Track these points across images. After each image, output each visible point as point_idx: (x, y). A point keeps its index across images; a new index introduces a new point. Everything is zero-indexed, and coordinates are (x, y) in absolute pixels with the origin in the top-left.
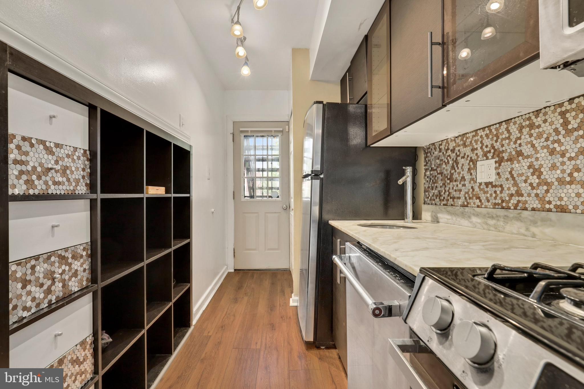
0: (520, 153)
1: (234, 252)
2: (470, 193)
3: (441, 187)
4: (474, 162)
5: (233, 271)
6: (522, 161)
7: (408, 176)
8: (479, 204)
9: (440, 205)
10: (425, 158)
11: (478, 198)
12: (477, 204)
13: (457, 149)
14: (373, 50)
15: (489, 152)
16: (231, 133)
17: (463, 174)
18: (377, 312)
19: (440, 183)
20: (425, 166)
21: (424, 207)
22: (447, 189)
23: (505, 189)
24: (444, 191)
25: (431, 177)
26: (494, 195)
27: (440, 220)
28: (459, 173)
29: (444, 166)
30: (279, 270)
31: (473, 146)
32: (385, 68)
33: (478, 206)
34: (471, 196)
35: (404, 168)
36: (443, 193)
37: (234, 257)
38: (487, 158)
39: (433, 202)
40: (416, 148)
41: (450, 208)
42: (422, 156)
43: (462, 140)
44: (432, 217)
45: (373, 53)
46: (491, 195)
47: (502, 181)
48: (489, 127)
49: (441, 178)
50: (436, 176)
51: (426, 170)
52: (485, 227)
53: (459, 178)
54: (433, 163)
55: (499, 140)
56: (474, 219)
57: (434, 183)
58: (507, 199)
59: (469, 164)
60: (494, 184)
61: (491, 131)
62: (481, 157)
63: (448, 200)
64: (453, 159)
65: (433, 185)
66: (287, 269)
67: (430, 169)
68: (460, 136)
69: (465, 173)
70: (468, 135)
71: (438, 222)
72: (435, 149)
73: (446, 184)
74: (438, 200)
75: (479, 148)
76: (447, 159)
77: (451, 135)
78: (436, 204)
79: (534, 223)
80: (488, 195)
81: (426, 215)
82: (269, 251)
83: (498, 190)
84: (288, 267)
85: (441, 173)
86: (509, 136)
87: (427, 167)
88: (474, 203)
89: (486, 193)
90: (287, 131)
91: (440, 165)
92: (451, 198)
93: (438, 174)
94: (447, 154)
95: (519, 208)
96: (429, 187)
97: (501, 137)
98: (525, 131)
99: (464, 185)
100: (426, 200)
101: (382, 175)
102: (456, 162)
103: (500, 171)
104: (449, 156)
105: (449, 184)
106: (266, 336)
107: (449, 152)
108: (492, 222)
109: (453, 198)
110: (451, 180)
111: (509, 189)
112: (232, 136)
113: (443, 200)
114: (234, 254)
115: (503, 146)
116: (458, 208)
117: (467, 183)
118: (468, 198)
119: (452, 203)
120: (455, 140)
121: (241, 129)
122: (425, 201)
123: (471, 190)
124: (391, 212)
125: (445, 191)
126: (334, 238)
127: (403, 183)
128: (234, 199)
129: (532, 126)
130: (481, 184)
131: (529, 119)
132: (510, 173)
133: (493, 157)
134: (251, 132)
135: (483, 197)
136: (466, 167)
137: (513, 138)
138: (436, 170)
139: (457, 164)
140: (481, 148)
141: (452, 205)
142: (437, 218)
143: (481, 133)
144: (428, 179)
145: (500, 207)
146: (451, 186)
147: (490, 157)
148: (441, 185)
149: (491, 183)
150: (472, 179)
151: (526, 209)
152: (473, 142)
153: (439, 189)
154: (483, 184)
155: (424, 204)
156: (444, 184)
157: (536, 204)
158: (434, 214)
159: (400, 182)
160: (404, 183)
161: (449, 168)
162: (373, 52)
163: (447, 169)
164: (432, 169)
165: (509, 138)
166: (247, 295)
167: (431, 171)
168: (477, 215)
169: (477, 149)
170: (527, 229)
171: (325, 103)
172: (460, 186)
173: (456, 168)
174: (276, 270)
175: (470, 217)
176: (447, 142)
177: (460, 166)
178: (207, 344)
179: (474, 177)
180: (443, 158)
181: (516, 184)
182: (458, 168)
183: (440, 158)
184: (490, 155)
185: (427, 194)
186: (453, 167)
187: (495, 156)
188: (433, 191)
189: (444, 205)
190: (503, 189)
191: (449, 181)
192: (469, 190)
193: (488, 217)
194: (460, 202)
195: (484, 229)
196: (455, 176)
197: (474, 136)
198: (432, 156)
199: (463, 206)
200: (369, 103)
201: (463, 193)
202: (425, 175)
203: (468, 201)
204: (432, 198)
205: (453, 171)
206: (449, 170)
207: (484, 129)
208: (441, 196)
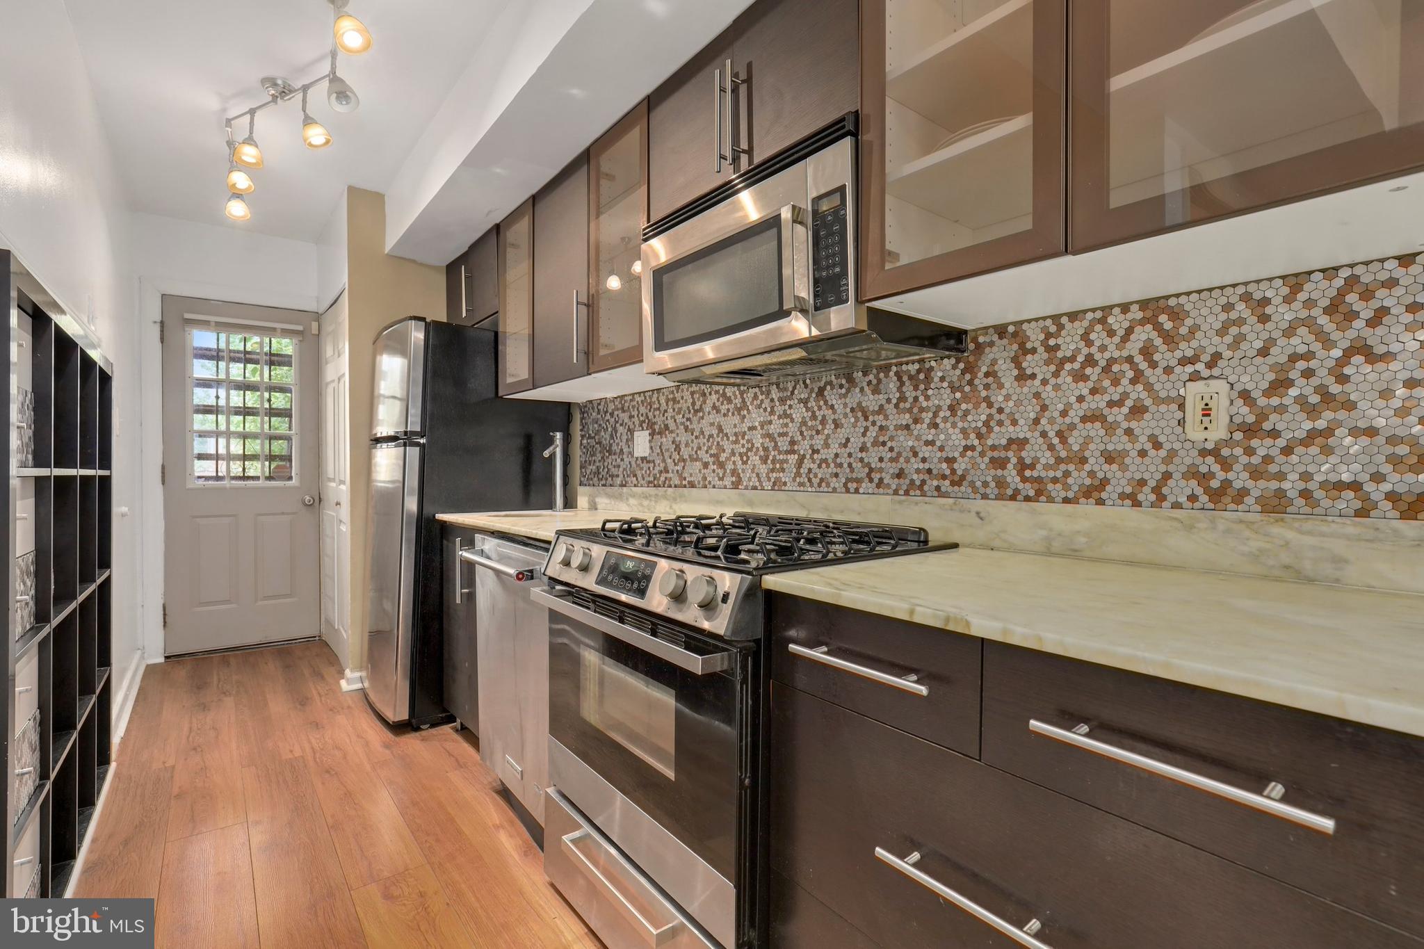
0: (667, 427)
1: (165, 615)
2: (628, 469)
3: (600, 461)
4: (631, 431)
5: (162, 660)
6: (668, 435)
7: (558, 446)
8: (636, 483)
9: (599, 486)
10: (582, 419)
11: (635, 476)
12: (634, 483)
13: (616, 413)
14: (508, 251)
15: (644, 422)
16: (155, 322)
17: (621, 446)
18: (521, 576)
19: (599, 456)
20: (581, 430)
21: (581, 490)
22: (606, 464)
23: (657, 465)
24: (602, 467)
25: (589, 447)
26: (648, 472)
27: (599, 506)
28: (618, 444)
29: (603, 433)
30: (293, 642)
31: (631, 413)
32: (525, 266)
33: (635, 486)
34: (629, 472)
35: (551, 434)
36: (601, 470)
37: (165, 626)
38: (643, 430)
39: (591, 482)
40: (569, 404)
41: (608, 489)
42: (577, 417)
43: (621, 402)
44: (589, 503)
45: (508, 256)
46: (646, 471)
47: (654, 457)
48: (644, 392)
49: (599, 449)
50: (594, 446)
51: (583, 437)
52: (641, 509)
53: (618, 451)
54: (591, 428)
55: (652, 410)
56: (632, 501)
57: (592, 456)
58: (658, 475)
59: (627, 434)
60: (648, 459)
61: (645, 397)
62: (637, 426)
63: (606, 479)
64: (612, 426)
65: (590, 459)
66: (315, 637)
67: (587, 436)
68: (619, 397)
69: (623, 444)
70: (626, 398)
71: (596, 509)
72: (593, 408)
73: (605, 458)
74: (596, 479)
75: (636, 416)
76: (606, 424)
77: (610, 395)
78: (594, 485)
79: (675, 499)
80: (644, 472)
81: (582, 501)
82: (266, 602)
83: (652, 465)
84: (316, 633)
85: (599, 443)
86: (659, 408)
87: (583, 433)
88: (632, 482)
89: (641, 469)
90: (313, 333)
91: (598, 433)
92: (609, 476)
93: (597, 443)
94: (606, 418)
95: (666, 485)
96: (586, 461)
97: (653, 407)
98: (671, 403)
99: (622, 460)
100: (582, 479)
101: (520, 442)
102: (615, 430)
103: (653, 444)
104: (608, 421)
105: (608, 457)
106: (309, 739)
107: (608, 417)
108: (646, 503)
109: (612, 476)
110: (610, 452)
111: (659, 464)
112: (157, 328)
113: (602, 480)
114: (164, 619)
115: (655, 417)
116: (616, 488)
117: (625, 456)
118: (626, 476)
119: (611, 482)
120: (613, 401)
121: (187, 316)
122: (581, 481)
123: (629, 466)
124: (534, 497)
125: (604, 466)
126: (445, 542)
127: (551, 456)
128: (163, 484)
129: (674, 400)
130: (637, 458)
131: (673, 392)
132: (660, 447)
133: (647, 429)
134: (216, 326)
135: (639, 474)
136: (624, 438)
137: (662, 409)
138: (594, 438)
139: (616, 432)
140: (638, 416)
141: (611, 485)
142: (595, 503)
143: (638, 399)
144: (584, 450)
145: (653, 485)
146: (610, 461)
147: (645, 428)
148: (600, 458)
149: (645, 458)
150: (630, 453)
151: (670, 486)
152: (630, 407)
153: (598, 464)
154: (639, 459)
155: (580, 485)
156: (602, 458)
157: (678, 482)
158: (591, 498)
159: (546, 454)
160: (553, 455)
161: (608, 437)
162: (507, 254)
163: (605, 436)
164: (590, 437)
165: (659, 409)
166: (230, 694)
167: (588, 438)
168: (633, 496)
169: (633, 416)
170: (671, 507)
171: (428, 320)
172: (619, 460)
173: (615, 438)
174: (287, 642)
175: (627, 499)
176: (606, 402)
177: (618, 435)
178: (172, 777)
179: (632, 450)
180: (602, 423)
181: (664, 461)
182: (617, 438)
183: (599, 423)
184: (645, 425)
185: (583, 470)
186: (612, 437)
187: (649, 427)
188: (591, 467)
189: (603, 485)
190: (655, 466)
191: (607, 454)
192: (627, 465)
193: (643, 497)
194: (618, 481)
195: (640, 512)
196: (614, 447)
197: (631, 400)
198: (589, 418)
199: (622, 485)
200: (501, 329)
201: (621, 469)
202: (581, 444)
203: (627, 479)
204: (590, 476)
205: (612, 441)
206: (608, 439)
207: (640, 393)
208: (599, 473)
